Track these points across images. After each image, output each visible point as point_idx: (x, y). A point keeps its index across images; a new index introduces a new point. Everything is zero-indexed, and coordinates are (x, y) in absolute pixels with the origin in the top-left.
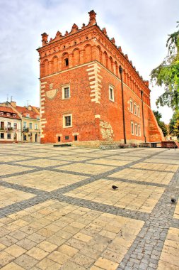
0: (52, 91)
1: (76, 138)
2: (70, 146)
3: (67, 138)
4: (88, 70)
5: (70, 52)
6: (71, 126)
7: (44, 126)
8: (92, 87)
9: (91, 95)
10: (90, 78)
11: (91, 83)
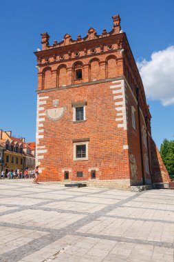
0: (57, 109)
1: (93, 175)
2: (85, 185)
3: (80, 174)
4: (112, 87)
5: (85, 61)
6: (87, 158)
7: (42, 157)
8: (118, 109)
9: (117, 120)
10: (115, 98)
11: (117, 104)
